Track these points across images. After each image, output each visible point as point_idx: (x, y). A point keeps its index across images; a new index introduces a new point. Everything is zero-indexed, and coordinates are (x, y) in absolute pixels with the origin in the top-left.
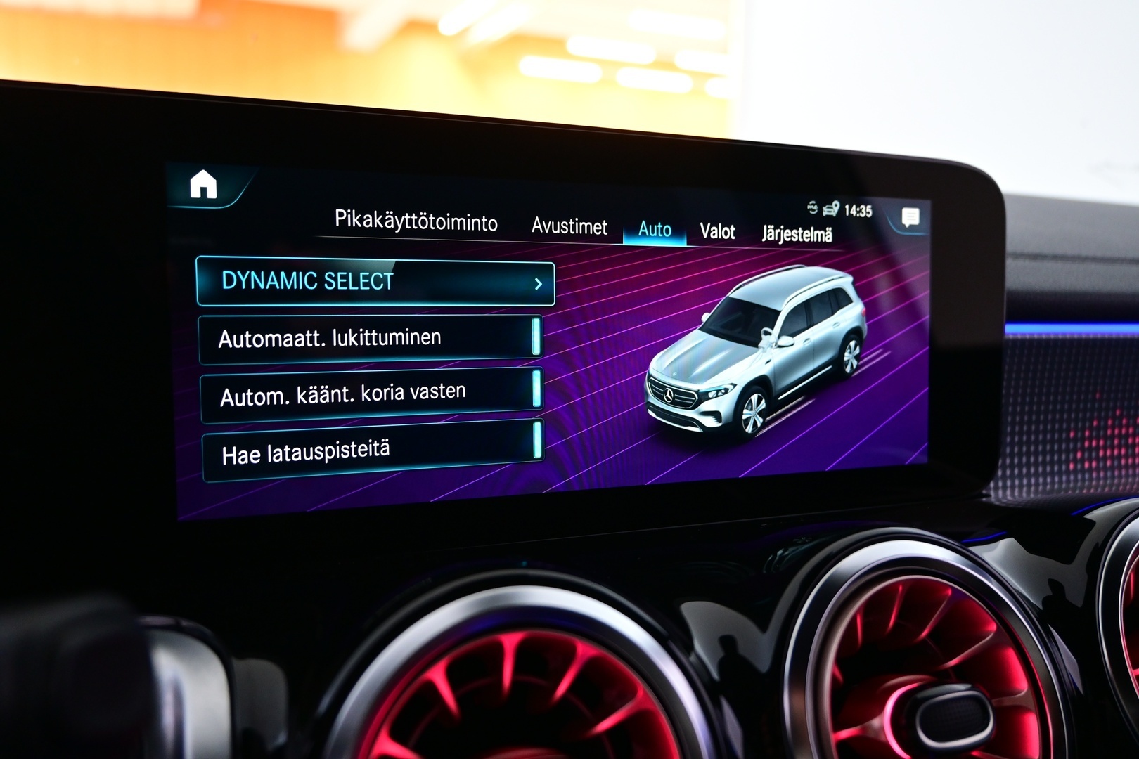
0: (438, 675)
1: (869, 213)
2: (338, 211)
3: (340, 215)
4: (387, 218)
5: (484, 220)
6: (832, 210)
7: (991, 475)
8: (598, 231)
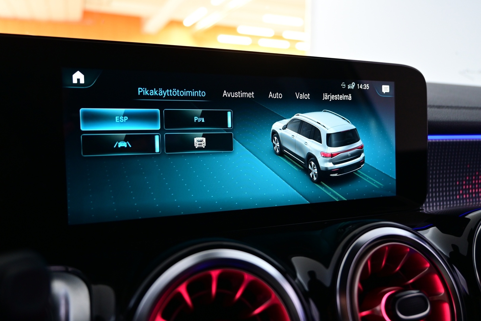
0: (182, 289)
1: (368, 87)
2: (139, 88)
3: (140, 90)
4: (159, 91)
5: (200, 92)
6: (352, 86)
7: (423, 201)
8: (250, 96)
